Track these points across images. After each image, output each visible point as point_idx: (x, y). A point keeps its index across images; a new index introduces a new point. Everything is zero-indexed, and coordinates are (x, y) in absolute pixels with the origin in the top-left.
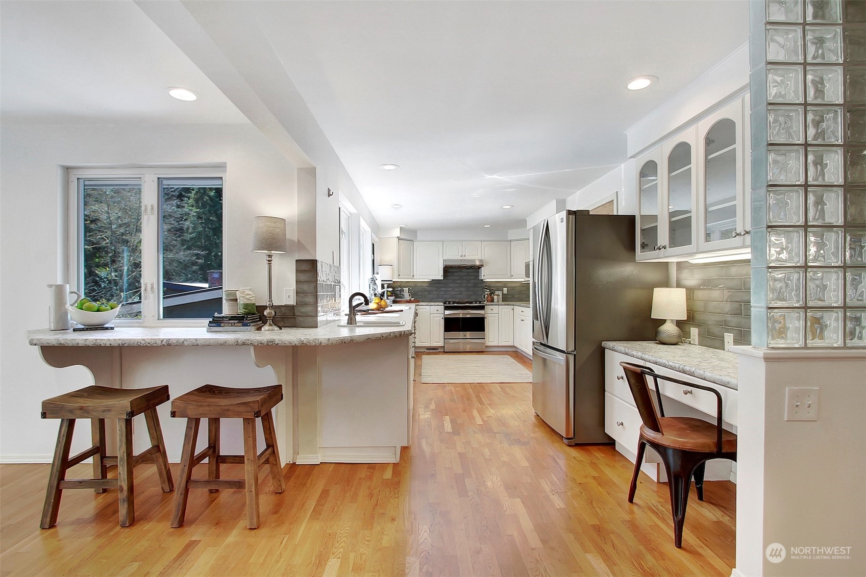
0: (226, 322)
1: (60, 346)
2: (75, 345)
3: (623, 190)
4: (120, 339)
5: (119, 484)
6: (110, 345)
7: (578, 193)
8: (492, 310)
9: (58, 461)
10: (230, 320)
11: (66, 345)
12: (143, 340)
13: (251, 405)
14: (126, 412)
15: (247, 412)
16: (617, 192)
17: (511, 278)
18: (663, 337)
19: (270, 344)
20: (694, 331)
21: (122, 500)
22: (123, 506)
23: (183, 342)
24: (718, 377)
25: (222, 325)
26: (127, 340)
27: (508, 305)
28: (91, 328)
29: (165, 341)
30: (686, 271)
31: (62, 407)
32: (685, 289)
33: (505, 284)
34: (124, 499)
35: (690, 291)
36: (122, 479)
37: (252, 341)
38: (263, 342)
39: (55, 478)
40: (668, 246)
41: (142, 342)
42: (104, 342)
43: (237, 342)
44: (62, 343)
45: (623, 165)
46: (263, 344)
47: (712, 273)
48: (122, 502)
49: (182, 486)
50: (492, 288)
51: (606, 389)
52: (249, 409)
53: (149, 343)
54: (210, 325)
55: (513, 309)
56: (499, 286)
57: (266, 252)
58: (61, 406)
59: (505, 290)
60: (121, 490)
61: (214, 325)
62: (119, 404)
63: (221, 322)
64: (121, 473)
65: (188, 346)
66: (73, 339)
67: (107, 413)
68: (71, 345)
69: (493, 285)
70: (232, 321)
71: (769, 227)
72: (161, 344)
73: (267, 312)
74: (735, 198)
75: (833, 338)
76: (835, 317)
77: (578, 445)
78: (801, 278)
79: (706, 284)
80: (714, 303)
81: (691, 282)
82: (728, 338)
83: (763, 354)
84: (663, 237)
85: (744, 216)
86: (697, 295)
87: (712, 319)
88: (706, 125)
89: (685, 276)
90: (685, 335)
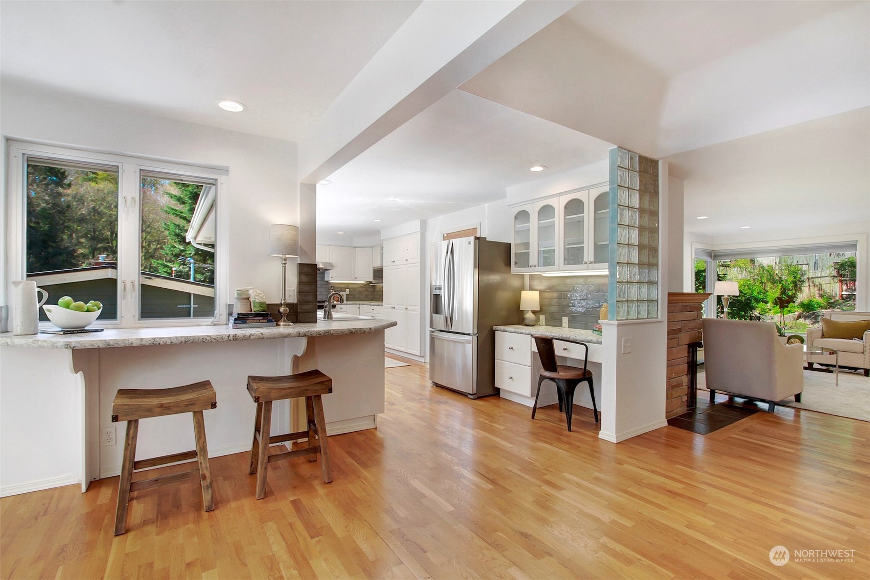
0: (251, 318)
1: (108, 348)
2: (127, 345)
3: (486, 221)
4: (182, 337)
5: (201, 473)
6: (171, 343)
7: (441, 217)
8: (341, 308)
9: (129, 464)
10: (255, 317)
11: (116, 346)
12: (208, 336)
13: (326, 383)
14: (211, 403)
15: (322, 389)
16: (480, 223)
17: (355, 281)
18: (527, 322)
19: (326, 334)
20: (542, 317)
21: (205, 487)
22: (208, 492)
23: (250, 336)
24: (584, 338)
25: (247, 321)
26: (190, 337)
27: (355, 304)
28: (77, 331)
29: (232, 336)
30: (536, 280)
31: (139, 407)
32: (538, 292)
33: (347, 286)
34: (207, 486)
35: (541, 292)
36: (204, 467)
37: (311, 332)
38: (321, 333)
39: (127, 481)
40: (537, 266)
41: (207, 338)
42: (164, 340)
43: (299, 334)
44: (112, 344)
45: (486, 204)
46: (321, 334)
48: (205, 489)
49: (265, 462)
50: (338, 288)
51: (496, 357)
52: (324, 387)
53: (215, 339)
54: (236, 322)
55: (359, 308)
56: (343, 287)
57: (281, 256)
58: (137, 406)
59: (348, 290)
60: (204, 478)
61: (240, 322)
62: (204, 396)
63: (246, 319)
64: (203, 462)
65: (254, 339)
66: (125, 340)
67: (190, 407)
68: (122, 345)
69: (337, 286)
70: (258, 318)
71: (618, 263)
72: (227, 340)
73: (282, 310)
74: (583, 243)
75: (633, 315)
76: (635, 305)
77: (479, 398)
78: (625, 287)
79: (551, 289)
80: (556, 300)
81: (542, 287)
82: (565, 320)
83: (616, 323)
84: (533, 259)
85: (589, 253)
86: (547, 295)
87: (554, 309)
88: (566, 199)
89: (536, 283)
90: (538, 320)
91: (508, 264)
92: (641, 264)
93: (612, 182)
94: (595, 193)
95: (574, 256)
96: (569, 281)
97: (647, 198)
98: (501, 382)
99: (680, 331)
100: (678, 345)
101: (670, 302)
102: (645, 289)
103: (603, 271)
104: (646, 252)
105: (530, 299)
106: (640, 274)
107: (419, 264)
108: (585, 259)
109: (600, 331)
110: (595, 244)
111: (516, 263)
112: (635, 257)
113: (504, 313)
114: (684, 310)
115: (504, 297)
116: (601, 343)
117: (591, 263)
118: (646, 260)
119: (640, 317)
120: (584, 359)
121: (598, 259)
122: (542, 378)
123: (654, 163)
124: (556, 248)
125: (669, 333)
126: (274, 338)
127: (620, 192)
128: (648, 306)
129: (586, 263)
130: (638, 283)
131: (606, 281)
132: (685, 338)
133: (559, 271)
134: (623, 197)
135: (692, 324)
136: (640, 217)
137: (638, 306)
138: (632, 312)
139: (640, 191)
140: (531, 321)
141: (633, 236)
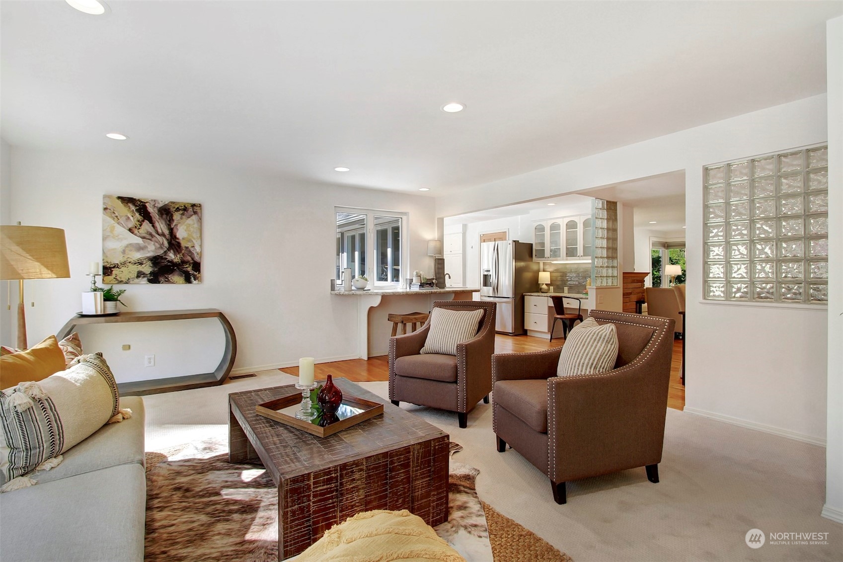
10: (426, 285)
16: (508, 228)
18: (543, 291)
20: (552, 288)
25: (424, 287)
32: (549, 273)
35: (551, 273)
40: (549, 257)
47: (560, 267)
51: (525, 311)
57: (434, 255)
61: (421, 287)
71: (596, 256)
73: (434, 281)
74: (577, 245)
75: (604, 284)
76: (605, 279)
77: (516, 335)
78: (600, 269)
79: (557, 271)
80: (560, 277)
81: (551, 270)
82: (566, 289)
83: (595, 287)
84: (547, 253)
85: (580, 251)
86: (555, 274)
87: (559, 283)
88: (567, 220)
89: (547, 267)
90: (549, 289)
91: (531, 256)
92: (608, 257)
93: (592, 216)
94: (583, 219)
95: (571, 252)
96: (568, 266)
97: (611, 223)
98: (529, 325)
99: (631, 293)
100: (630, 302)
101: (624, 278)
102: (610, 270)
103: (588, 260)
104: (610, 251)
105: (545, 277)
106: (608, 262)
107: (461, 255)
108: (578, 255)
109: (587, 294)
110: (584, 246)
111: (536, 255)
112: (604, 253)
113: (527, 286)
114: (633, 282)
115: (528, 275)
116: (587, 299)
117: (582, 256)
118: (610, 255)
119: (607, 285)
120: (578, 308)
121: (585, 254)
122: (556, 319)
123: (615, 204)
124: (561, 247)
125: (624, 295)
126: (444, 293)
127: (597, 220)
128: (612, 279)
129: (579, 256)
130: (607, 267)
131: (590, 266)
132: (634, 298)
133: (562, 261)
134: (599, 223)
135: (638, 290)
136: (607, 233)
137: (607, 279)
138: (603, 282)
139: (607, 219)
140: (546, 290)
141: (604, 243)
